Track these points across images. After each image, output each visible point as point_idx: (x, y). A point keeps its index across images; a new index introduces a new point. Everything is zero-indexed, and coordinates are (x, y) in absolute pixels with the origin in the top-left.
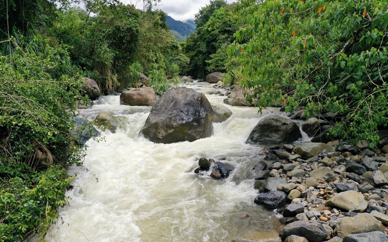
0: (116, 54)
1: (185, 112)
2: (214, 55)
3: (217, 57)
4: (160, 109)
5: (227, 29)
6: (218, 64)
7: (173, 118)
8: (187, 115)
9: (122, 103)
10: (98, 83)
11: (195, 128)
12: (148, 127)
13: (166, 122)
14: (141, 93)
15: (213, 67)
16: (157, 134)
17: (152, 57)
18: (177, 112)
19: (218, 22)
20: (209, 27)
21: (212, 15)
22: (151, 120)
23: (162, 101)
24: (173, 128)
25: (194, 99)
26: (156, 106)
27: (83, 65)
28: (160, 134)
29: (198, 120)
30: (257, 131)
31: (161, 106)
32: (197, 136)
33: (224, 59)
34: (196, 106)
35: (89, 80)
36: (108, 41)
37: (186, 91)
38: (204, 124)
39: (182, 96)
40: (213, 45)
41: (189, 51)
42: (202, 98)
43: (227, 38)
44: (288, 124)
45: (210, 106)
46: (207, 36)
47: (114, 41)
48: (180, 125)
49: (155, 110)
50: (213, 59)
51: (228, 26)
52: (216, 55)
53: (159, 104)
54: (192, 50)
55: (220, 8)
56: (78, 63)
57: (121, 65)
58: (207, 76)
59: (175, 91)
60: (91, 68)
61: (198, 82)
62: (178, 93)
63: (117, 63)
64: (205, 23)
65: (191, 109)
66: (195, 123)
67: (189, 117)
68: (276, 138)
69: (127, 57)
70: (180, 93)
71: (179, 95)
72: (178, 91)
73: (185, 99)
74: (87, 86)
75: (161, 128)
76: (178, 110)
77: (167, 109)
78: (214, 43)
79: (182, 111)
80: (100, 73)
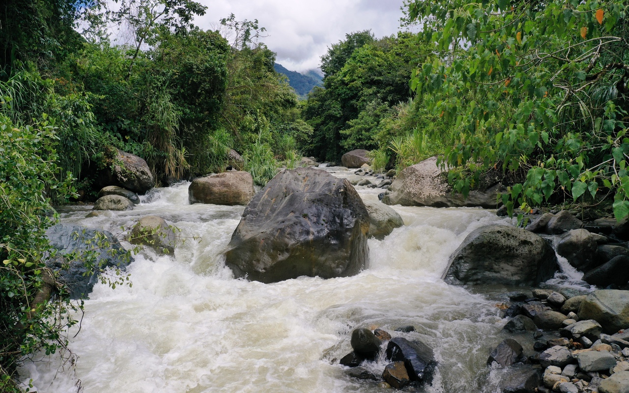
0: (185, 114)
1: (312, 218)
2: (354, 121)
3: (359, 124)
4: (261, 212)
5: (376, 78)
6: (360, 136)
7: (288, 230)
8: (317, 223)
9: (193, 200)
10: (149, 165)
11: (334, 250)
12: (236, 249)
13: (272, 238)
14: (227, 182)
15: (354, 142)
16: (254, 262)
17: (250, 122)
18: (297, 217)
19: (360, 67)
20: (345, 76)
21: (349, 58)
22: (243, 233)
23: (265, 196)
24: (287, 250)
25: (330, 190)
26: (254, 205)
27: (124, 133)
28: (261, 262)
29: (338, 233)
30: (466, 257)
31: (263, 205)
32: (338, 267)
33: (371, 128)
34: (334, 204)
35: (134, 158)
36: (171, 90)
37: (312, 175)
38: (352, 242)
39: (306, 185)
40: (352, 106)
41: (312, 117)
42: (346, 189)
43: (375, 94)
44: (532, 244)
45: (362, 207)
46: (342, 90)
47: (182, 91)
48: (302, 245)
49: (251, 212)
50: (352, 128)
51: (377, 74)
52: (358, 120)
53: (259, 200)
54: (317, 115)
55: (364, 46)
56: (115, 128)
57: (194, 133)
58: (343, 157)
59: (291, 176)
60: (139, 137)
61: (327, 166)
62: (296, 179)
63: (186, 130)
64: (338, 69)
65: (325, 211)
66: (334, 239)
67: (320, 227)
68: (510, 274)
69: (205, 119)
70: (300, 178)
71: (300, 183)
72: (298, 176)
73: (311, 191)
74: (129, 170)
75: (263, 250)
76: (297, 214)
77: (275, 210)
78: (354, 102)
79: (305, 216)
80: (154, 147)
